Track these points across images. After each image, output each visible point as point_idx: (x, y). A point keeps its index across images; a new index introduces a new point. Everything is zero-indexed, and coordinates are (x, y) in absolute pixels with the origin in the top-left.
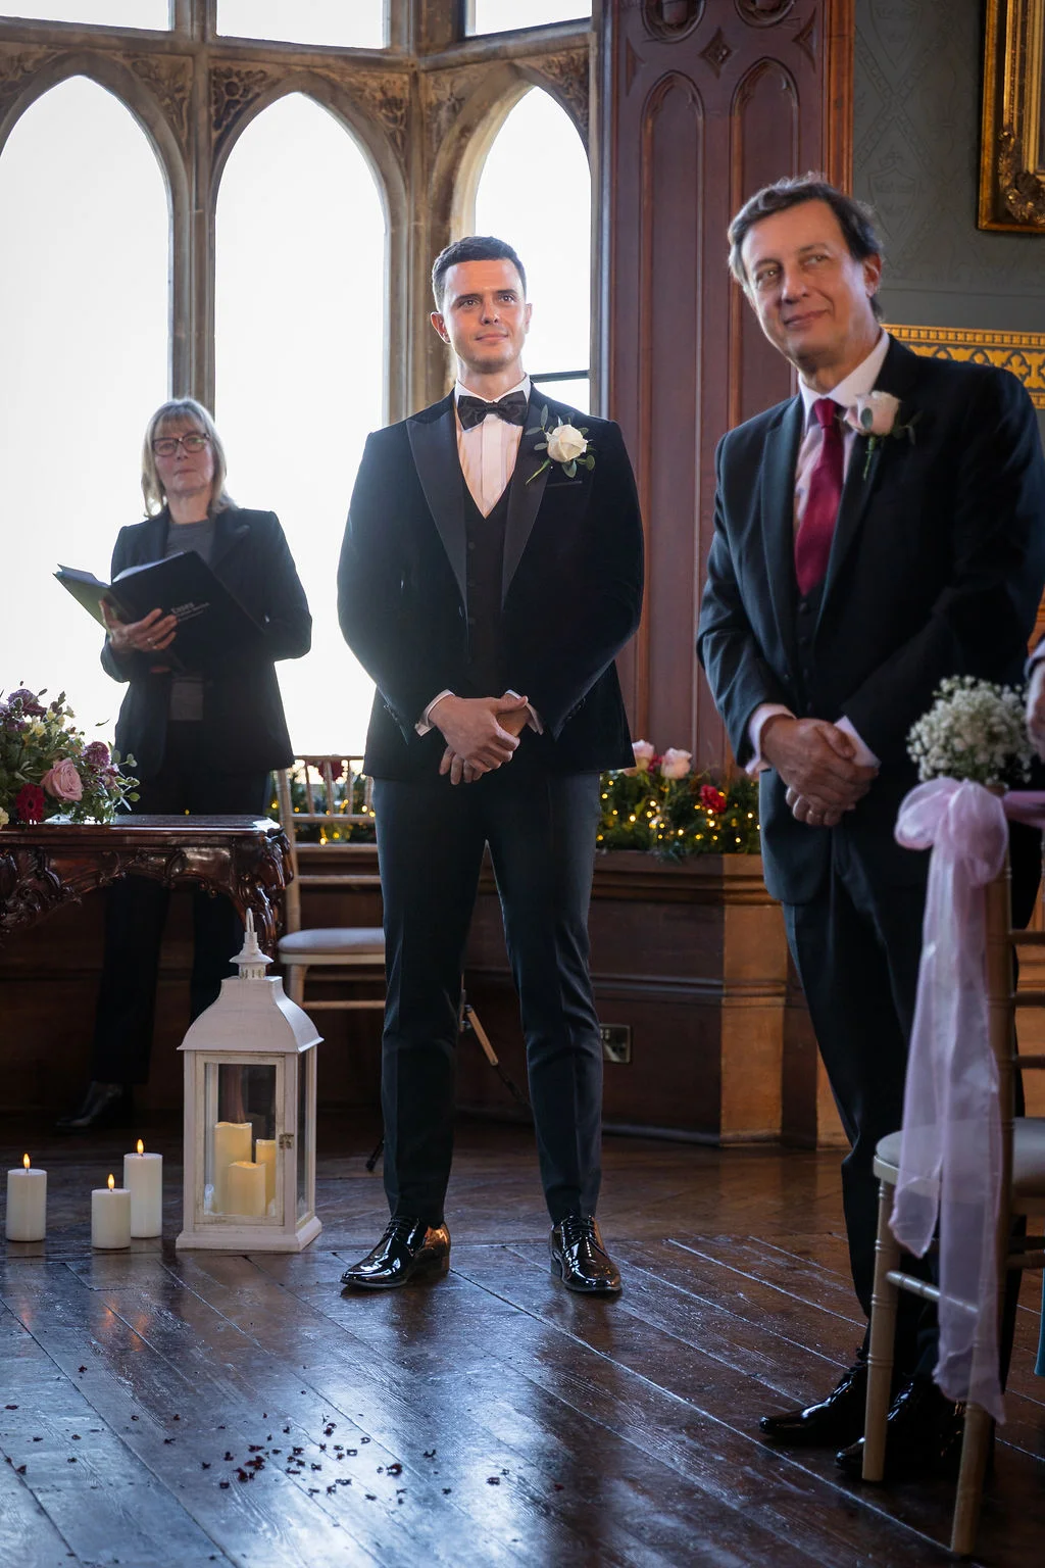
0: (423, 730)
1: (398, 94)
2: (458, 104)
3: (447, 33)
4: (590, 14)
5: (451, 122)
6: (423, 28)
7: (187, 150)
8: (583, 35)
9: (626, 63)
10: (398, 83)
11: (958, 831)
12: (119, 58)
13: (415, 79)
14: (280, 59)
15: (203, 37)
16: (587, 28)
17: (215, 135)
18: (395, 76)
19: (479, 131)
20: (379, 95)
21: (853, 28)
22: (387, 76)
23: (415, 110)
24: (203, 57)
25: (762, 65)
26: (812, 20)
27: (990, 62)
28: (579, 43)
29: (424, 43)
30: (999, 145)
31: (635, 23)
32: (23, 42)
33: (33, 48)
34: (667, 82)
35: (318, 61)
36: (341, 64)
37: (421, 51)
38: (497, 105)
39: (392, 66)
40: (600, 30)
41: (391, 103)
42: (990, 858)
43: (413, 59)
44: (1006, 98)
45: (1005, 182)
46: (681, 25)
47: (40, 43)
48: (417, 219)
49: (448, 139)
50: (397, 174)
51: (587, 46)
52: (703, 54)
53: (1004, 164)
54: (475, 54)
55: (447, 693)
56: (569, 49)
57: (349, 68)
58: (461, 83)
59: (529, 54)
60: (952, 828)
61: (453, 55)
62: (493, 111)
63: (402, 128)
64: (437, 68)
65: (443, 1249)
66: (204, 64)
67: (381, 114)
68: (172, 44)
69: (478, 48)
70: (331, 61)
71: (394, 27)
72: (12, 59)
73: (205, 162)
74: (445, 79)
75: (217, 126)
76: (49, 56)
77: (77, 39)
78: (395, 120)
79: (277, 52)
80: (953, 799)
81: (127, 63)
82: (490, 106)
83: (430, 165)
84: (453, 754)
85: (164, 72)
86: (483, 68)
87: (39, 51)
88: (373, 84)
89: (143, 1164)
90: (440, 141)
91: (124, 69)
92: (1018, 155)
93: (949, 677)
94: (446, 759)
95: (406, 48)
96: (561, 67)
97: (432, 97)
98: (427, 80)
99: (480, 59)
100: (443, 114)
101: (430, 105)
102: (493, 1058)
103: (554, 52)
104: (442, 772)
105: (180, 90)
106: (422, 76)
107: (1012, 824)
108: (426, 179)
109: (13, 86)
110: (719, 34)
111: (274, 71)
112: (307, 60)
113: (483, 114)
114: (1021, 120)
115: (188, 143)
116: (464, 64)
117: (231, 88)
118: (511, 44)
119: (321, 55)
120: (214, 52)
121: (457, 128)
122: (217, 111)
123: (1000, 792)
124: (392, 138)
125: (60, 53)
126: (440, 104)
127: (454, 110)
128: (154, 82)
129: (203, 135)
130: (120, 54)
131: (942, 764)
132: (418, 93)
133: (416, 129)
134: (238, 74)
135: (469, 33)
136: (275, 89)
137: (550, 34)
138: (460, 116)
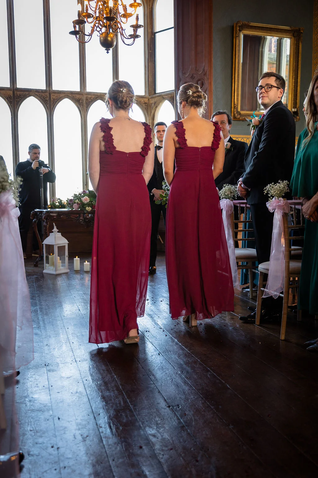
0: (152, 194)
1: (146, 102)
2: (155, 103)
3: (153, 92)
4: (174, 89)
5: (154, 106)
6: (150, 92)
10: (146, 100)
11: (226, 206)
13: (149, 99)
16: (173, 91)
18: (146, 99)
19: (158, 107)
20: (143, 102)
22: (145, 99)
23: (149, 104)
26: (206, 89)
27: (233, 95)
28: (173, 93)
29: (150, 94)
30: (234, 107)
33: (92, 96)
37: (149, 95)
38: (161, 103)
39: (145, 98)
40: (175, 91)
41: (145, 103)
42: (231, 210)
43: (148, 96)
44: (235, 100)
45: (235, 113)
47: (93, 95)
48: (149, 120)
49: (154, 108)
50: (146, 114)
51: (174, 94)
53: (235, 110)
55: (155, 189)
56: (171, 94)
57: (139, 98)
58: (155, 100)
59: (165, 95)
60: (225, 206)
61: (154, 96)
62: (160, 104)
64: (152, 98)
65: (155, 269)
67: (144, 105)
69: (158, 95)
71: (145, 92)
72: (89, 98)
74: (153, 99)
76: (95, 97)
77: (98, 95)
78: (146, 106)
80: (225, 202)
82: (160, 103)
83: (151, 112)
84: (155, 197)
87: (93, 97)
88: (143, 100)
90: (152, 109)
92: (237, 109)
93: (225, 184)
94: (154, 198)
95: (147, 95)
96: (170, 97)
98: (150, 100)
99: (158, 96)
100: (153, 105)
101: (151, 103)
102: (162, 242)
103: (169, 95)
104: (154, 200)
106: (150, 99)
107: (234, 205)
108: (151, 114)
109: (90, 102)
113: (159, 105)
114: (237, 103)
116: (155, 97)
118: (163, 94)
121: (155, 107)
123: (232, 201)
124: (146, 108)
125: (96, 97)
126: (152, 104)
127: (154, 104)
131: (224, 197)
132: (149, 102)
133: (149, 107)
135: (156, 92)
137: (168, 92)
138: (156, 105)
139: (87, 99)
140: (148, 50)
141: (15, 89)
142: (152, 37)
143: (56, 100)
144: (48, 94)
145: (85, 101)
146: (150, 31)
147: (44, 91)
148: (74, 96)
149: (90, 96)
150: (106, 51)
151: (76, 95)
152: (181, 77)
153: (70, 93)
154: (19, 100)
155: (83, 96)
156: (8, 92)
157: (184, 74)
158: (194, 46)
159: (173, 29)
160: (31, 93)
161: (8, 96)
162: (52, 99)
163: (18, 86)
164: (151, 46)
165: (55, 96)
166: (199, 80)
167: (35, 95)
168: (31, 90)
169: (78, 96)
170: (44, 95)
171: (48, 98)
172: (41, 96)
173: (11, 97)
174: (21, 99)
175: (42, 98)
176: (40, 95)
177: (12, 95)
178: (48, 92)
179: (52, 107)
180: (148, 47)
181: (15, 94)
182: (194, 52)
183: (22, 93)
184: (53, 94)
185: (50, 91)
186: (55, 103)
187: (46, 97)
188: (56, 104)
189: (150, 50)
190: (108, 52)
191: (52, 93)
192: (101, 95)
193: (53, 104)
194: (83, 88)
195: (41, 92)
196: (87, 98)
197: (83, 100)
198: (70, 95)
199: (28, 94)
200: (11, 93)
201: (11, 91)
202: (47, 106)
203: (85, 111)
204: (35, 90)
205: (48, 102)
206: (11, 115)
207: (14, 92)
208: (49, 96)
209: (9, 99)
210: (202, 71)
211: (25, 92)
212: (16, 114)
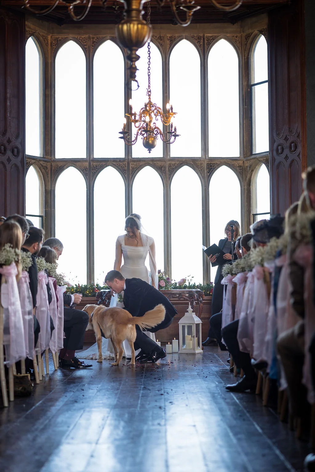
3: (249, 154)
5: (250, 169)
6: (245, 153)
7: (204, 177)
8: (268, 155)
9: (274, 160)
10: (241, 162)
12: (191, 163)
13: (244, 162)
14: (219, 160)
15: (206, 158)
16: (268, 153)
17: (208, 174)
18: (240, 162)
19: (254, 171)
20: (238, 165)
21: (307, 153)
23: (244, 167)
24: (206, 161)
25: (293, 161)
26: (300, 153)
29: (245, 155)
31: (275, 153)
32: (175, 161)
33: (177, 162)
34: (280, 163)
35: (226, 160)
36: (230, 160)
37: (245, 157)
38: (257, 166)
39: (240, 160)
40: (270, 154)
41: (240, 166)
43: (243, 159)
46: (282, 153)
47: (178, 161)
48: (244, 186)
49: (249, 172)
50: (241, 179)
52: (284, 158)
54: (252, 158)
56: (267, 157)
57: (232, 161)
58: (251, 163)
59: (261, 158)
61: (249, 158)
63: (242, 171)
64: (246, 160)
66: (206, 162)
67: (238, 169)
68: (200, 160)
70: (228, 160)
71: (241, 153)
72: (173, 164)
73: (206, 179)
74: (248, 162)
75: (209, 173)
76: (180, 163)
77: (184, 160)
78: (240, 169)
79: (218, 160)
81: (193, 163)
82: (256, 166)
83: (247, 177)
85: (199, 165)
86: (254, 160)
87: (177, 163)
88: (236, 163)
89: (175, 341)
91: (192, 164)
95: (242, 156)
96: (266, 160)
97: (247, 165)
99: (254, 158)
100: (248, 168)
101: (246, 167)
103: (265, 157)
105: (202, 167)
108: (246, 179)
109: (173, 169)
110: (287, 155)
111: (218, 163)
112: (224, 160)
113: (255, 168)
115: (204, 176)
116: (251, 159)
117: (211, 166)
118: (258, 156)
119: (226, 159)
120: (208, 160)
122: (209, 170)
124: (240, 173)
125: (182, 162)
127: (250, 167)
128: (197, 166)
129: (206, 175)
130: (191, 162)
132: (244, 164)
133: (244, 171)
134: (212, 163)
135: (254, 153)
136: (219, 166)
137: (264, 154)
139: (170, 166)
140: (243, 106)
141: (92, 160)
142: (248, 91)
143: (135, 169)
144: (126, 163)
145: (167, 169)
146: (245, 84)
147: (122, 160)
148: (155, 164)
149: (173, 163)
150: (149, 151)
151: (158, 162)
152: (275, 138)
153: (151, 160)
154: (95, 171)
155: (166, 163)
156: (84, 163)
157: (278, 134)
158: (287, 104)
159: (267, 83)
160: (108, 163)
161: (84, 168)
162: (131, 168)
163: (95, 157)
164: (247, 100)
165: (134, 165)
166: (292, 142)
167: (112, 164)
168: (108, 160)
169: (160, 163)
170: (122, 164)
171: (127, 167)
172: (119, 165)
173: (87, 169)
174: (98, 170)
175: (120, 168)
176: (117, 164)
177: (88, 167)
178: (127, 161)
179: (131, 177)
180: (243, 102)
181: (91, 164)
182: (287, 111)
183: (99, 163)
184: (133, 163)
185: (128, 159)
186: (134, 172)
187: (124, 166)
188: (136, 172)
189: (245, 105)
190: (150, 152)
191: (131, 162)
192: (186, 161)
193: (132, 173)
194: (165, 154)
195: (119, 162)
196: (171, 164)
197: (165, 167)
198: (151, 163)
199: (105, 164)
200: (87, 164)
201: (88, 162)
202: (124, 176)
203: (168, 179)
204: (112, 159)
205: (126, 172)
206: (87, 188)
207: (90, 163)
208: (128, 165)
209: (84, 171)
210: (295, 132)
211: (102, 163)
212: (91, 186)
